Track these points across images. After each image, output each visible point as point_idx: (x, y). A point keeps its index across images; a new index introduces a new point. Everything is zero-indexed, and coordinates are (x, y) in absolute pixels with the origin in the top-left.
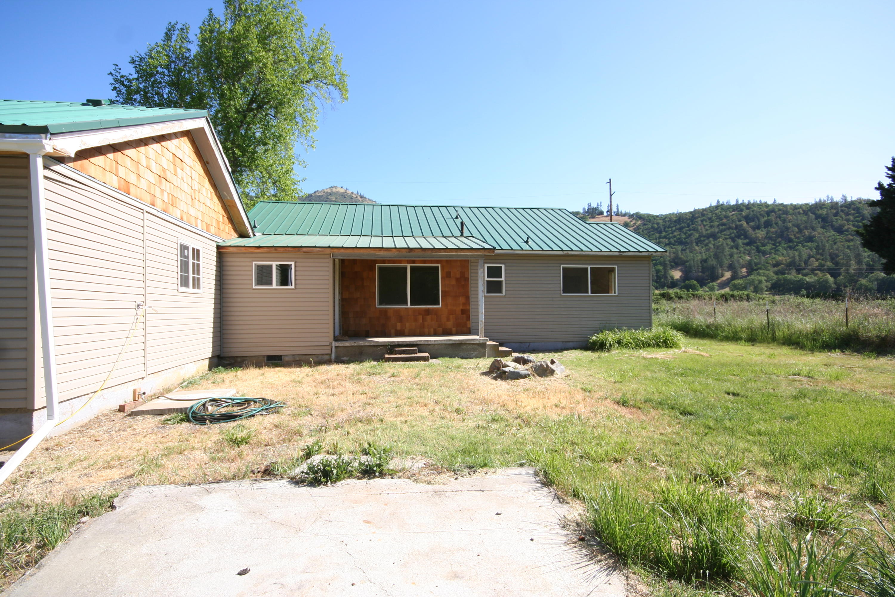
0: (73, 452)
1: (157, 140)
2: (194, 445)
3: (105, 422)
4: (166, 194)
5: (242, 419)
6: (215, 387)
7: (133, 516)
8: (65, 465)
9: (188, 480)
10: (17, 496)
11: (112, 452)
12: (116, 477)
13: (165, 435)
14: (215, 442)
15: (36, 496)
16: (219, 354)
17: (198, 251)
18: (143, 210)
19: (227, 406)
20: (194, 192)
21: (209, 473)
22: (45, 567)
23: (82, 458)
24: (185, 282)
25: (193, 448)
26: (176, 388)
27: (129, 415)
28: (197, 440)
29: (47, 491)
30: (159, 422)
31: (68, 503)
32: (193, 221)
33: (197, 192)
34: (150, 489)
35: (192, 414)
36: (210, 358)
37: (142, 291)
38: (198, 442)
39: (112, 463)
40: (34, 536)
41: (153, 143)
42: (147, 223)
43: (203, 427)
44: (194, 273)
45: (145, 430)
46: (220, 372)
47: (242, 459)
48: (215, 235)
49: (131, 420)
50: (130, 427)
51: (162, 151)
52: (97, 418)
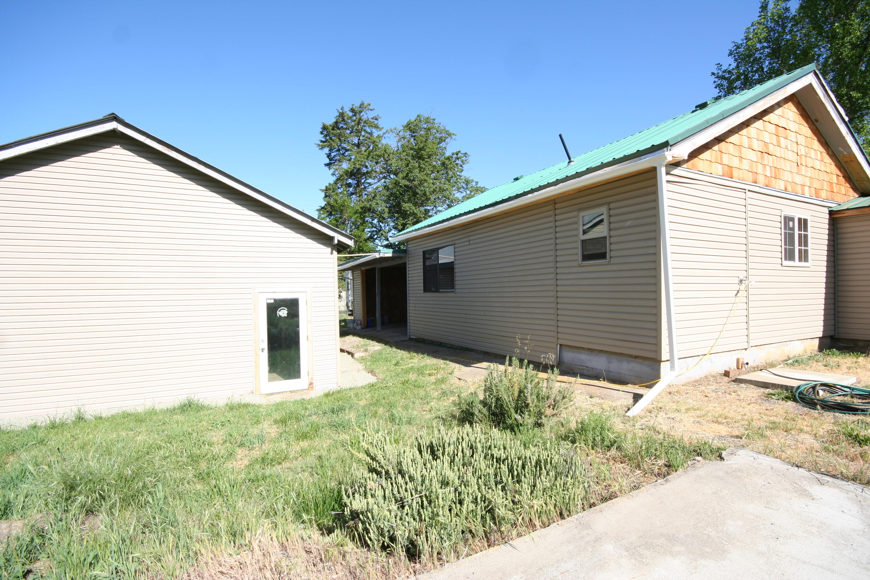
0: (688, 401)
1: (759, 117)
2: (802, 427)
3: (713, 382)
4: (768, 168)
5: (866, 414)
6: (827, 371)
7: (739, 473)
8: (683, 409)
9: (797, 460)
10: (652, 422)
11: (719, 410)
12: (724, 433)
13: (769, 408)
14: (828, 431)
15: (664, 427)
16: (833, 334)
17: (806, 221)
18: (745, 190)
19: (843, 395)
20: (801, 158)
21: (821, 463)
22: (670, 483)
23: (695, 408)
24: (789, 255)
25: (801, 430)
26: (780, 364)
27: (734, 381)
28: (805, 423)
29: (671, 425)
30: (762, 395)
31: (686, 440)
32: (799, 189)
33: (803, 157)
34: (755, 455)
35: (799, 394)
36: (820, 338)
37: (744, 267)
38: (807, 426)
39: (720, 419)
40: (663, 456)
41: (754, 122)
42: (749, 201)
43: (813, 411)
44: (800, 245)
45: (749, 399)
46: (833, 354)
47: (866, 461)
48: (827, 200)
49: (735, 386)
50: (735, 392)
51: (764, 126)
52: (706, 377)
